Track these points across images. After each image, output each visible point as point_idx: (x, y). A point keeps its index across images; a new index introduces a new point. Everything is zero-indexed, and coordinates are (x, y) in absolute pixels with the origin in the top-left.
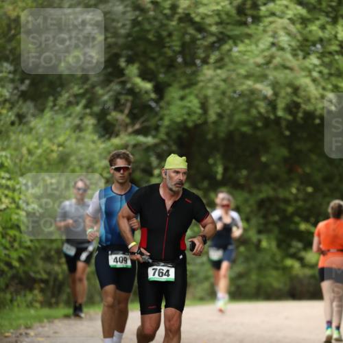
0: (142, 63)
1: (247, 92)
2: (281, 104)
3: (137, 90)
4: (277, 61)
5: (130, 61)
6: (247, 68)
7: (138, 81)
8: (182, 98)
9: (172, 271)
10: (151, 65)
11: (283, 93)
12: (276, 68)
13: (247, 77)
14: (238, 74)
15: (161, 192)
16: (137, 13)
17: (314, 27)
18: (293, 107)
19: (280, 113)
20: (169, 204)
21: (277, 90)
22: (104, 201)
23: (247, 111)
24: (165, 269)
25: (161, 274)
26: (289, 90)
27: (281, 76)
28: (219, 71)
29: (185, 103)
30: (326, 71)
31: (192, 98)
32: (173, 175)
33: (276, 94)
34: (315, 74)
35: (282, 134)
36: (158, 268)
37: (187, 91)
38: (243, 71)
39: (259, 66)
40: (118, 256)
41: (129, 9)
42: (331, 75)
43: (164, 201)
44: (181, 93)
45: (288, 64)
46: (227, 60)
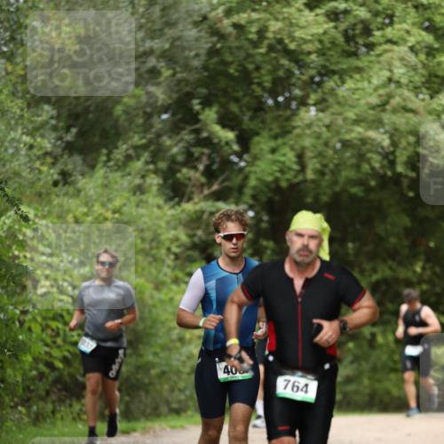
0: (222, 106)
1: (359, 143)
2: (402, 157)
3: (216, 141)
4: (396, 101)
5: (207, 103)
6: (356, 111)
7: (217, 128)
8: (273, 151)
9: (313, 386)
10: (234, 108)
11: (403, 143)
12: (394, 111)
13: (357, 122)
14: (345, 119)
15: (287, 268)
16: (215, 39)
19: (400, 169)
21: (396, 139)
22: (212, 284)
23: (357, 167)
24: (302, 382)
25: (294, 388)
26: (412, 139)
27: (401, 120)
29: (277, 157)
31: (286, 150)
33: (394, 144)
35: (403, 196)
36: (293, 379)
37: (280, 141)
38: (351, 115)
39: (373, 108)
41: (203, 34)
44: (272, 144)
45: (410, 106)
46: (331, 100)
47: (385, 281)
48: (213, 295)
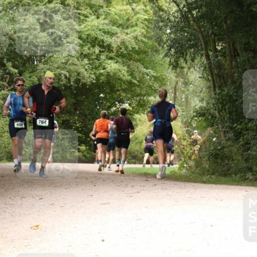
0: (12, 62)
1: (58, 75)
2: (72, 80)
3: (11, 73)
4: (71, 61)
5: (8, 61)
6: (58, 64)
7: (12, 68)
8: (30, 77)
9: (47, 121)
10: (17, 63)
11: (73, 75)
12: (70, 65)
13: (58, 68)
14: (54, 67)
15: (43, 87)
16: (11, 41)
17: (86, 48)
18: (77, 81)
19: (72, 83)
20: (46, 92)
21: (70, 74)
22: (12, 99)
23: (58, 83)
24: (44, 120)
25: (42, 122)
26: (76, 74)
27: (72, 68)
28: (46, 66)
29: (31, 79)
30: (91, 66)
31: (34, 77)
32: (49, 79)
33: (70, 75)
34: (86, 67)
35: (72, 92)
36: (41, 120)
37: (32, 74)
38: (56, 66)
39: (63, 63)
40: (19, 123)
41: (7, 39)
42: (93, 68)
43: (44, 91)
44: (30, 75)
45: (75, 63)
46: (49, 61)
47: (67, 120)
48: (12, 102)
